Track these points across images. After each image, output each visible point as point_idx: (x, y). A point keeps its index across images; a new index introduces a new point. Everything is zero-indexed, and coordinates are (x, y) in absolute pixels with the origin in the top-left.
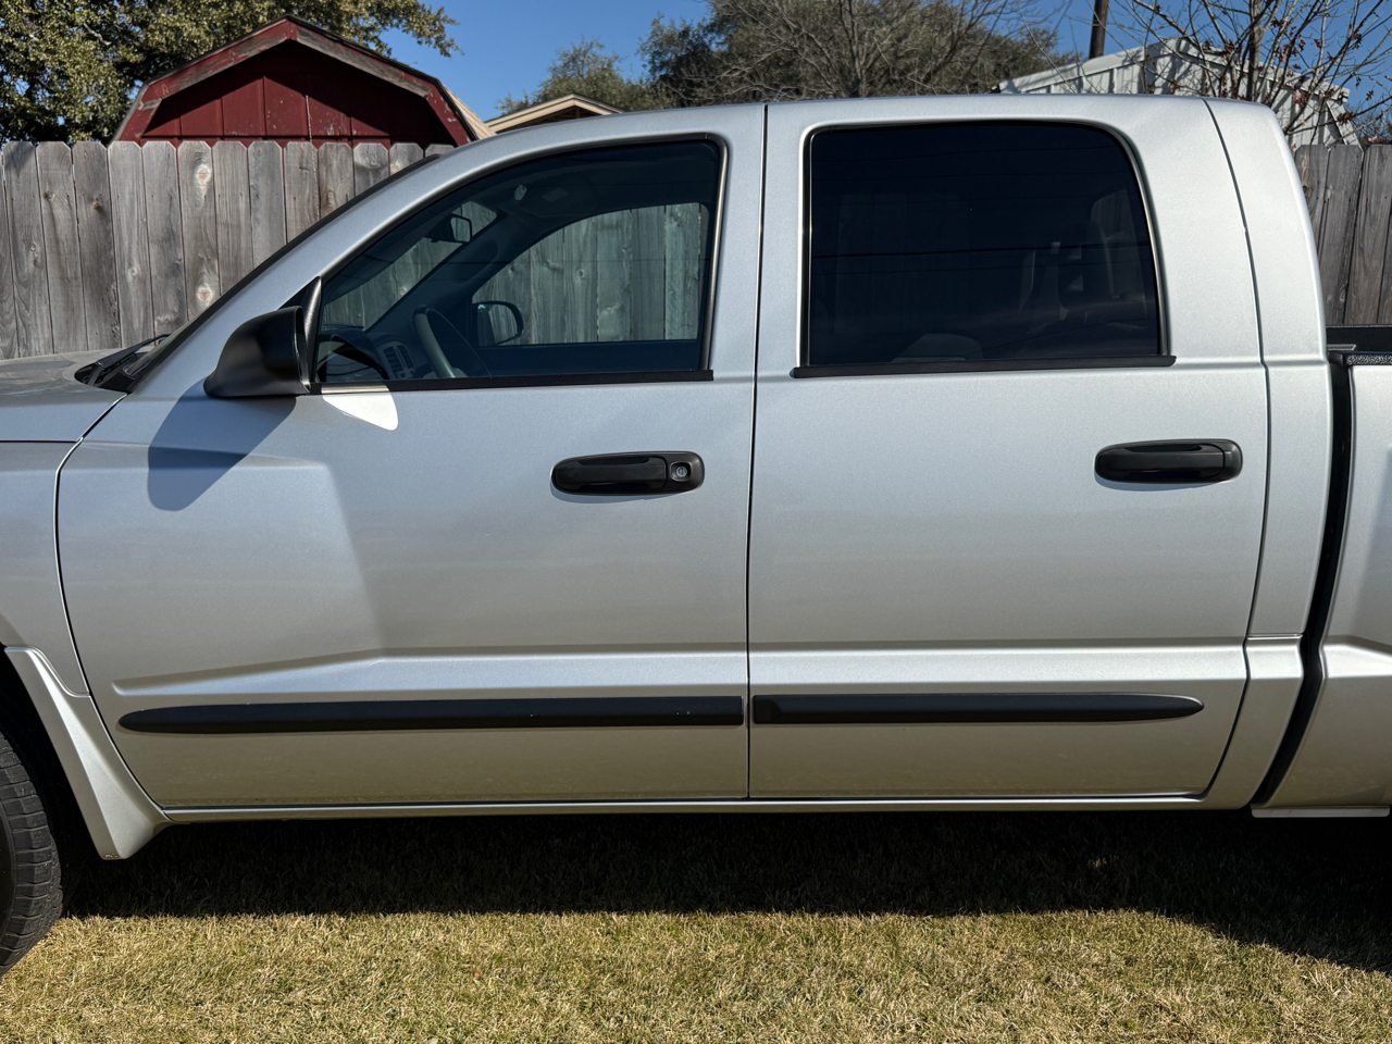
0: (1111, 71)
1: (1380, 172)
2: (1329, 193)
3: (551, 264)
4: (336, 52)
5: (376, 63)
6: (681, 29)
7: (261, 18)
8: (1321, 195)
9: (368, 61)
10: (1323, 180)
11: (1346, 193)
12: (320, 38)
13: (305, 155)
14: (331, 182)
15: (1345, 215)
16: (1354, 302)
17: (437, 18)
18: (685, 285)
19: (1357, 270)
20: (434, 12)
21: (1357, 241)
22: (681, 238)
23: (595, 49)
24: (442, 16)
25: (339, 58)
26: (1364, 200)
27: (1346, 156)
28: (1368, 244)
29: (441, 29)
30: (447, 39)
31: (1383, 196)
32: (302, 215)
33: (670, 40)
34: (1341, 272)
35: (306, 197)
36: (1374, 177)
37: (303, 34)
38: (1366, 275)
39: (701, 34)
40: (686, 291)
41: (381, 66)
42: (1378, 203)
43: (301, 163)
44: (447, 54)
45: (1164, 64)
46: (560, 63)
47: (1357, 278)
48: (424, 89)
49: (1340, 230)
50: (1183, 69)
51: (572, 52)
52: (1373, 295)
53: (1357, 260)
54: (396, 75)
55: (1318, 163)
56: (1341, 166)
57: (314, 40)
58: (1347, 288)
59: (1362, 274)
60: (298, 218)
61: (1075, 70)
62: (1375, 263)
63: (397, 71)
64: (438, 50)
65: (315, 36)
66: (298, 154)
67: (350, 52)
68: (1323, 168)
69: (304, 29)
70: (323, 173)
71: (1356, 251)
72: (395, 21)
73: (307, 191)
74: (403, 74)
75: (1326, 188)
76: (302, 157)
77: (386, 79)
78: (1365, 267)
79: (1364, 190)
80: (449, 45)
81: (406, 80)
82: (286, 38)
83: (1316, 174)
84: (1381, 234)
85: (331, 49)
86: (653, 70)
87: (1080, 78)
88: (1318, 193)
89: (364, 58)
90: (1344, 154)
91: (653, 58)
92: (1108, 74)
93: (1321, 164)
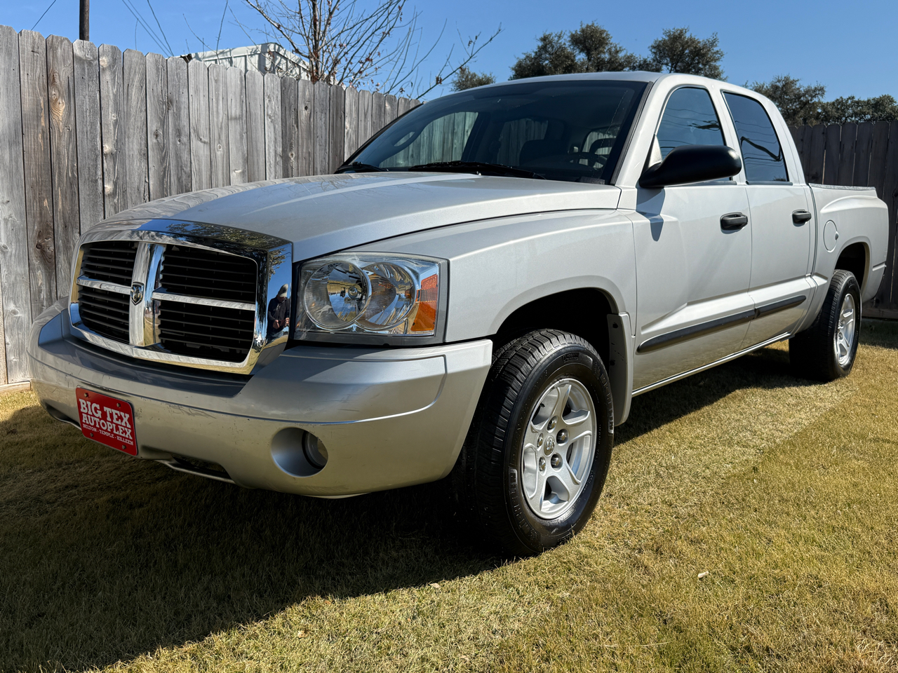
0: (245, 56)
3: (203, 139)
13: (37, 41)
14: (56, 66)
32: (34, 88)
35: (37, 75)
43: (33, 47)
60: (31, 91)
61: (229, 53)
66: (30, 41)
70: (50, 57)
73: (38, 70)
76: (34, 43)
87: (231, 58)
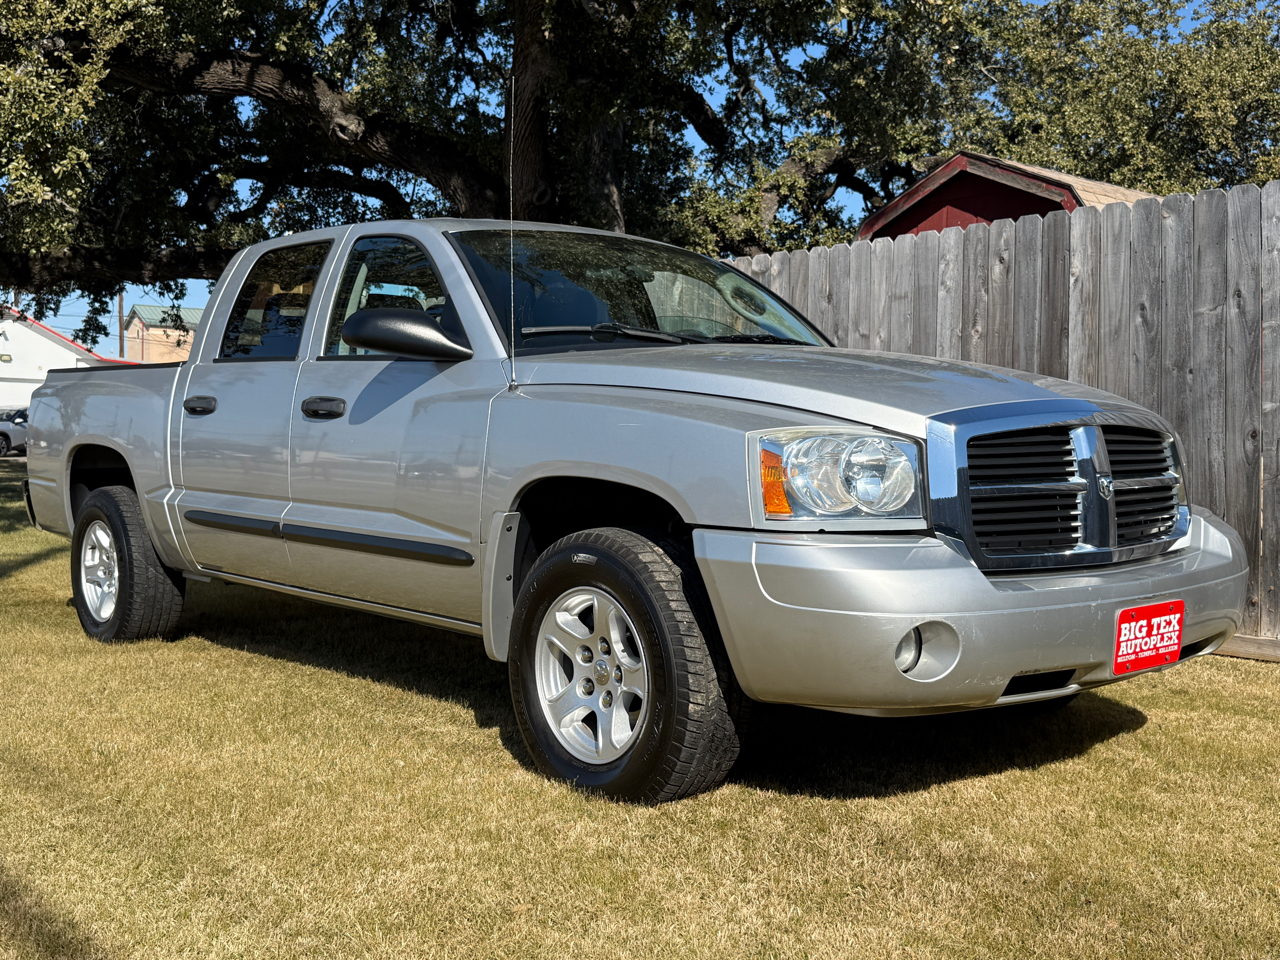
4: (994, 175)
5: (1025, 179)
9: (1019, 178)
12: (984, 165)
25: (997, 179)
37: (972, 164)
48: (1060, 195)
54: (1039, 186)
57: (979, 167)
63: (1039, 183)
65: (979, 164)
67: (1005, 172)
69: (972, 160)
74: (1044, 185)
77: (1031, 191)
81: (1045, 190)
82: (959, 170)
85: (991, 173)
89: (1015, 176)
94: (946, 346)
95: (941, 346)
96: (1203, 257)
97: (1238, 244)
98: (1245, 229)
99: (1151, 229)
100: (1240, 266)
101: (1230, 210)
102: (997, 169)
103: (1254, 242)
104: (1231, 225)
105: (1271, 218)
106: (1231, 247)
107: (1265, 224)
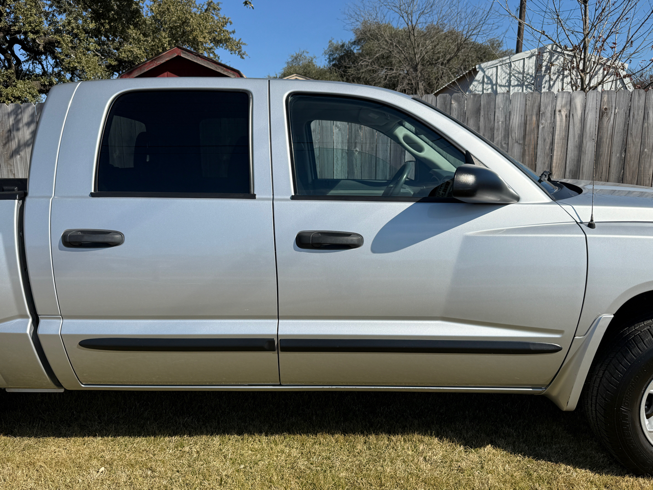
0: (524, 59)
1: (639, 101)
2: (616, 111)
4: (197, 60)
5: (214, 64)
6: (341, 44)
7: (165, 45)
8: (613, 112)
9: (210, 63)
10: (614, 105)
11: (624, 110)
12: (191, 55)
15: (624, 120)
16: (628, 157)
17: (238, 43)
18: (342, 155)
19: (630, 143)
20: (237, 40)
21: (629, 131)
22: (340, 135)
23: (305, 54)
24: (241, 42)
25: (198, 63)
26: (632, 113)
27: (624, 95)
28: (634, 132)
29: (240, 47)
30: (243, 52)
31: (640, 111)
33: (337, 49)
34: (623, 144)
36: (636, 103)
37: (183, 53)
38: (634, 145)
39: (350, 46)
40: (342, 157)
41: (216, 65)
42: (638, 114)
44: (243, 58)
45: (546, 56)
46: (290, 60)
47: (629, 146)
49: (622, 126)
50: (555, 58)
51: (295, 55)
52: (637, 154)
53: (629, 139)
54: (222, 69)
55: (611, 98)
56: (622, 99)
58: (625, 151)
59: (632, 145)
61: (508, 60)
62: (637, 140)
63: (223, 68)
64: (239, 56)
65: (189, 54)
67: (203, 60)
68: (614, 100)
69: (184, 51)
71: (629, 135)
72: (221, 45)
74: (225, 69)
75: (615, 108)
77: (218, 71)
78: (633, 142)
79: (632, 109)
80: (244, 54)
81: (226, 71)
82: (176, 55)
83: (610, 102)
84: (640, 127)
85: (195, 59)
86: (330, 62)
88: (612, 110)
89: (209, 62)
90: (623, 94)
91: (330, 56)
92: (522, 60)
93: (613, 98)
94: (340, 157)
95: (337, 156)
96: (469, 122)
97: (484, 118)
98: (488, 112)
99: (446, 108)
100: (485, 127)
101: (482, 103)
102: (198, 57)
103: (492, 117)
104: (482, 109)
105: (499, 108)
106: (482, 119)
107: (497, 110)
